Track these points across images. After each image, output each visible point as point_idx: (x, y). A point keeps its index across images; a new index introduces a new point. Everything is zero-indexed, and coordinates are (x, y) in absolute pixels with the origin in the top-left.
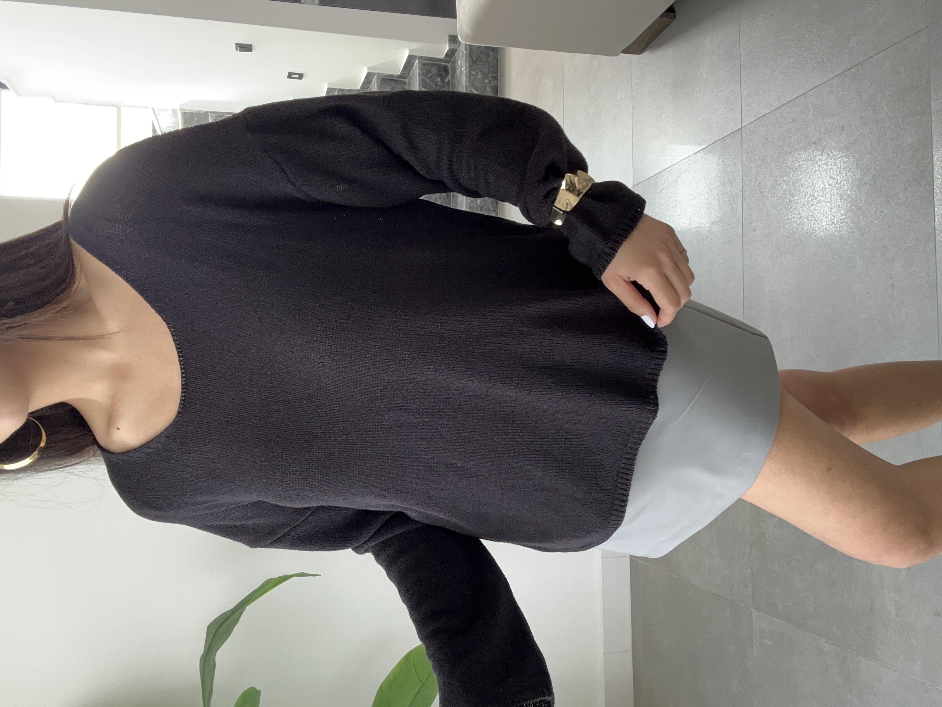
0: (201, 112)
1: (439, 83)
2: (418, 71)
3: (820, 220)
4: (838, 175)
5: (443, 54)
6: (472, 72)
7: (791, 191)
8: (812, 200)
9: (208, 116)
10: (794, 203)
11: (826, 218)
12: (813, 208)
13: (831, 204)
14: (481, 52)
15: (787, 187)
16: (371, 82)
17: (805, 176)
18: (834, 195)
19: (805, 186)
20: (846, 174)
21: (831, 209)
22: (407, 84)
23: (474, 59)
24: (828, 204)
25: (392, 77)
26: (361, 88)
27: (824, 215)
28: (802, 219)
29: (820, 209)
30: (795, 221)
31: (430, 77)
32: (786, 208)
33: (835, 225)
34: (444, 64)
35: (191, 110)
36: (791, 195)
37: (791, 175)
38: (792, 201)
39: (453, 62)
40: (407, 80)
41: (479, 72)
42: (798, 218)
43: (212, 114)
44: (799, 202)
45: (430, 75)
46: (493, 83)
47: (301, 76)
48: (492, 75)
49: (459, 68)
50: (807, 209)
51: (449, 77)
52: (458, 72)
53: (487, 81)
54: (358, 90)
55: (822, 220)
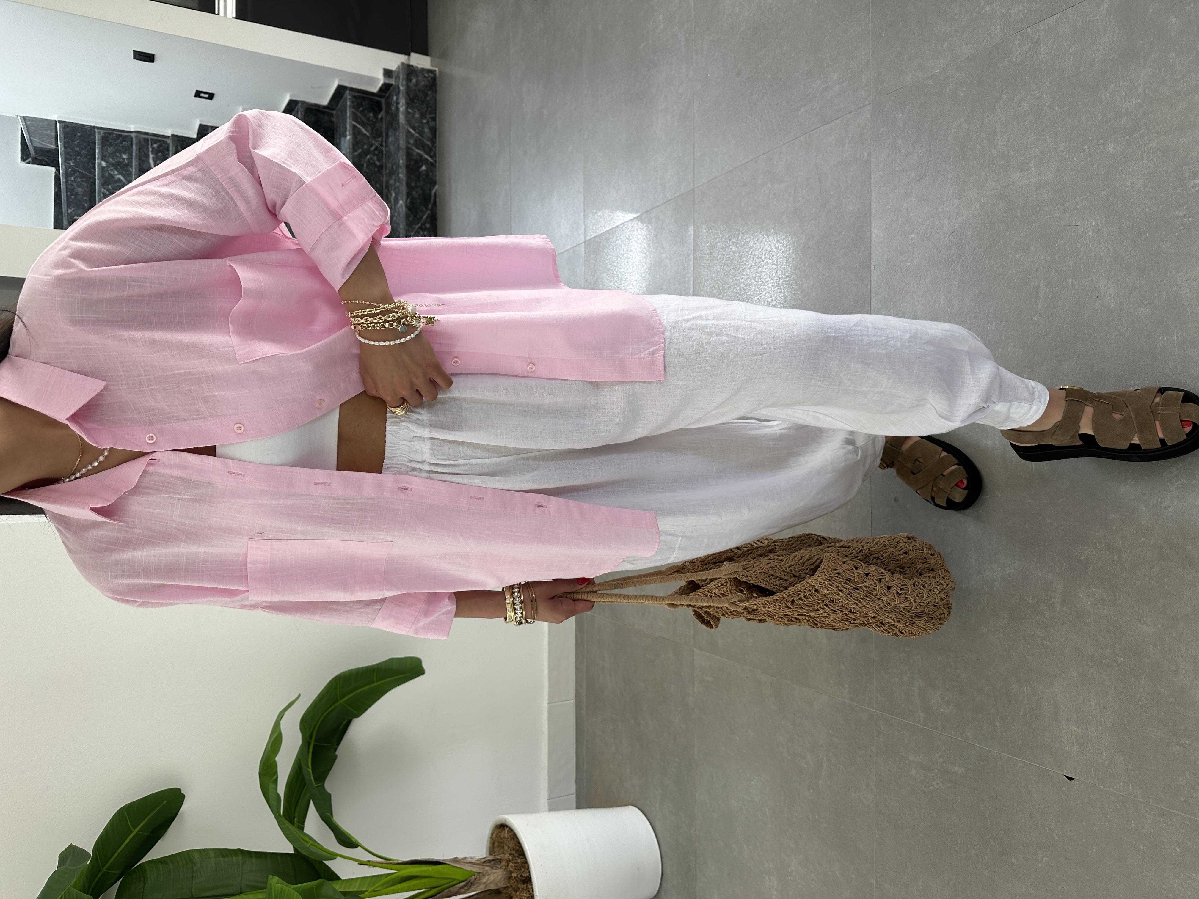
0: (87, 127)
1: (371, 118)
2: (348, 103)
3: (766, 282)
4: (784, 239)
5: (376, 88)
6: (410, 110)
7: (740, 252)
9: (95, 131)
10: (742, 264)
11: (772, 279)
12: (760, 270)
13: (777, 267)
14: (419, 90)
15: (736, 249)
17: (754, 238)
18: (780, 258)
19: (753, 249)
20: (792, 238)
21: (777, 271)
22: (335, 116)
23: (411, 96)
24: (774, 267)
25: (318, 107)
27: (770, 277)
29: (766, 271)
31: (363, 111)
33: (780, 287)
34: (377, 98)
35: (73, 124)
36: (739, 256)
37: (740, 238)
38: (740, 262)
39: (388, 98)
40: (334, 112)
41: (417, 112)
43: (99, 130)
45: (361, 109)
46: (432, 124)
47: (211, 96)
48: (430, 116)
49: (395, 105)
50: (754, 270)
51: (382, 113)
52: (393, 108)
53: (425, 121)
55: (768, 281)
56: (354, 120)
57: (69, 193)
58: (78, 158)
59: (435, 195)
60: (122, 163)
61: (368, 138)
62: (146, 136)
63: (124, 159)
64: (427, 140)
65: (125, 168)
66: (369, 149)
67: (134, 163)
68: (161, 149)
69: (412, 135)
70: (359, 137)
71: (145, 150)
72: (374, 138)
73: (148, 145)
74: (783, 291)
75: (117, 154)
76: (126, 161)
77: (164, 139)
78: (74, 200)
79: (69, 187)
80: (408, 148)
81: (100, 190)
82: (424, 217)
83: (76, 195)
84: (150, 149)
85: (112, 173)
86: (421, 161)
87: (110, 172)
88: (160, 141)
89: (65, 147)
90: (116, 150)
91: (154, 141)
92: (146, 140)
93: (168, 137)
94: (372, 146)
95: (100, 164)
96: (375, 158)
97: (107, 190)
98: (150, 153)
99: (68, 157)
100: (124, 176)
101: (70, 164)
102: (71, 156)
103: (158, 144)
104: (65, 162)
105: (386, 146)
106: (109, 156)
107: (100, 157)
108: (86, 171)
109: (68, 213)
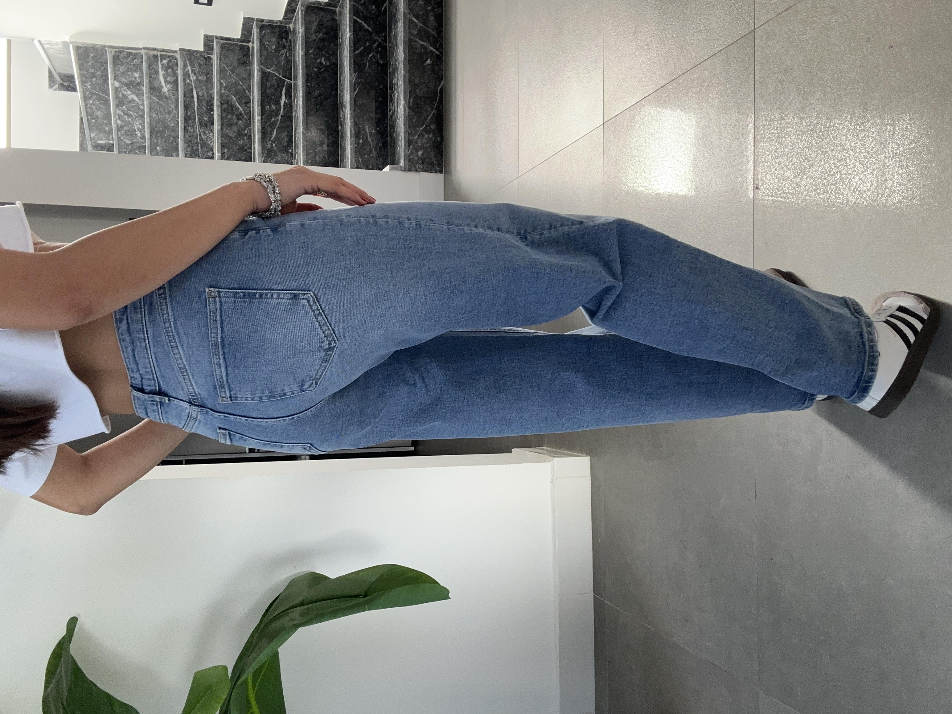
0: (97, 47)
8: (862, 124)
9: (105, 50)
10: (833, 129)
13: (894, 129)
16: (295, 11)
21: (893, 135)
22: (338, 14)
25: (318, 4)
26: (283, 18)
27: (881, 144)
28: (845, 152)
30: (834, 156)
32: (821, 138)
35: (84, 44)
40: (336, 9)
42: (840, 151)
43: (110, 49)
44: (841, 127)
45: (363, 1)
46: (438, 10)
50: (853, 137)
53: (429, 8)
54: (281, 22)
56: (354, 15)
57: (89, 117)
58: (94, 80)
59: (442, 91)
60: (134, 81)
61: (371, 34)
62: (155, 53)
63: (136, 78)
64: (433, 30)
65: (138, 87)
66: (371, 46)
67: (145, 81)
68: (170, 64)
69: (416, 25)
70: (360, 33)
71: (154, 66)
72: (377, 33)
73: (158, 61)
74: (904, 164)
75: (129, 73)
76: (137, 79)
77: (173, 54)
78: (95, 123)
79: (89, 110)
80: (410, 40)
81: (116, 112)
82: (430, 117)
83: (97, 116)
84: (160, 66)
85: (125, 93)
86: (426, 52)
87: (123, 92)
88: (169, 56)
89: (80, 70)
90: (128, 69)
91: (163, 57)
92: (156, 57)
93: (176, 52)
94: (374, 44)
95: (113, 85)
96: (378, 56)
97: (122, 111)
98: (160, 70)
99: (85, 79)
100: (137, 96)
101: (86, 86)
102: (87, 78)
103: (168, 59)
104: (82, 85)
105: (390, 42)
106: (122, 76)
107: (113, 77)
108: (103, 92)
109: (91, 137)
